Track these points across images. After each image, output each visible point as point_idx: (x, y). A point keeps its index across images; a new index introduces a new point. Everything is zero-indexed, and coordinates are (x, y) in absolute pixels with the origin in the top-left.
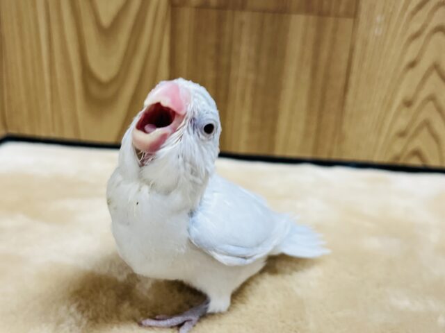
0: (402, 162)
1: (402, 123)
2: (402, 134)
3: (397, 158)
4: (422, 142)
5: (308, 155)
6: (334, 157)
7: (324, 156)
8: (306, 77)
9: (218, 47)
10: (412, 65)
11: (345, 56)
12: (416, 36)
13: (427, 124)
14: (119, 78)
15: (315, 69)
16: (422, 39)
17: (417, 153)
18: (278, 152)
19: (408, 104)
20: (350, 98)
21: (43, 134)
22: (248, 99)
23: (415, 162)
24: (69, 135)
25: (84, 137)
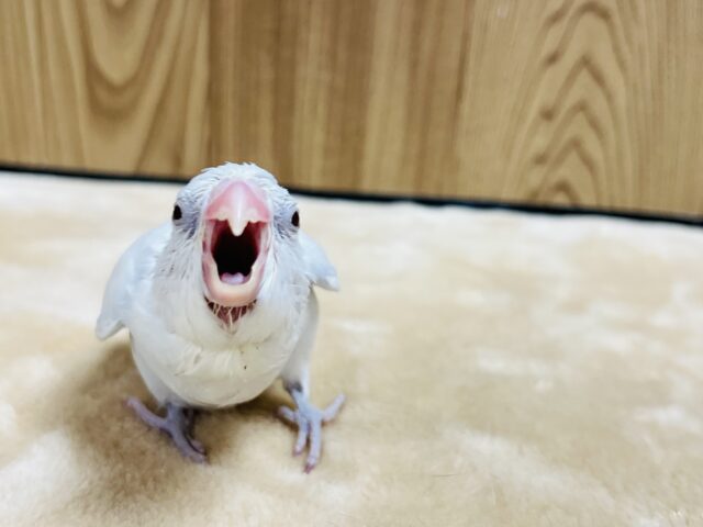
0: (542, 199)
1: (540, 142)
2: (540, 160)
3: (535, 194)
4: (570, 171)
5: (408, 190)
6: (446, 192)
7: (430, 191)
8: (402, 76)
9: (277, 34)
10: (553, 59)
11: (456, 47)
12: (556, 18)
13: (576, 144)
14: (137, 80)
15: (414, 65)
16: (565, 22)
17: (563, 187)
18: (367, 186)
19: (548, 115)
20: (466, 107)
21: (31, 159)
22: (321, 109)
23: (560, 200)
24: (67, 162)
25: (90, 164)
